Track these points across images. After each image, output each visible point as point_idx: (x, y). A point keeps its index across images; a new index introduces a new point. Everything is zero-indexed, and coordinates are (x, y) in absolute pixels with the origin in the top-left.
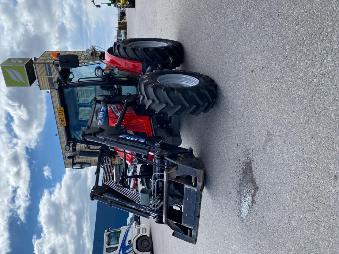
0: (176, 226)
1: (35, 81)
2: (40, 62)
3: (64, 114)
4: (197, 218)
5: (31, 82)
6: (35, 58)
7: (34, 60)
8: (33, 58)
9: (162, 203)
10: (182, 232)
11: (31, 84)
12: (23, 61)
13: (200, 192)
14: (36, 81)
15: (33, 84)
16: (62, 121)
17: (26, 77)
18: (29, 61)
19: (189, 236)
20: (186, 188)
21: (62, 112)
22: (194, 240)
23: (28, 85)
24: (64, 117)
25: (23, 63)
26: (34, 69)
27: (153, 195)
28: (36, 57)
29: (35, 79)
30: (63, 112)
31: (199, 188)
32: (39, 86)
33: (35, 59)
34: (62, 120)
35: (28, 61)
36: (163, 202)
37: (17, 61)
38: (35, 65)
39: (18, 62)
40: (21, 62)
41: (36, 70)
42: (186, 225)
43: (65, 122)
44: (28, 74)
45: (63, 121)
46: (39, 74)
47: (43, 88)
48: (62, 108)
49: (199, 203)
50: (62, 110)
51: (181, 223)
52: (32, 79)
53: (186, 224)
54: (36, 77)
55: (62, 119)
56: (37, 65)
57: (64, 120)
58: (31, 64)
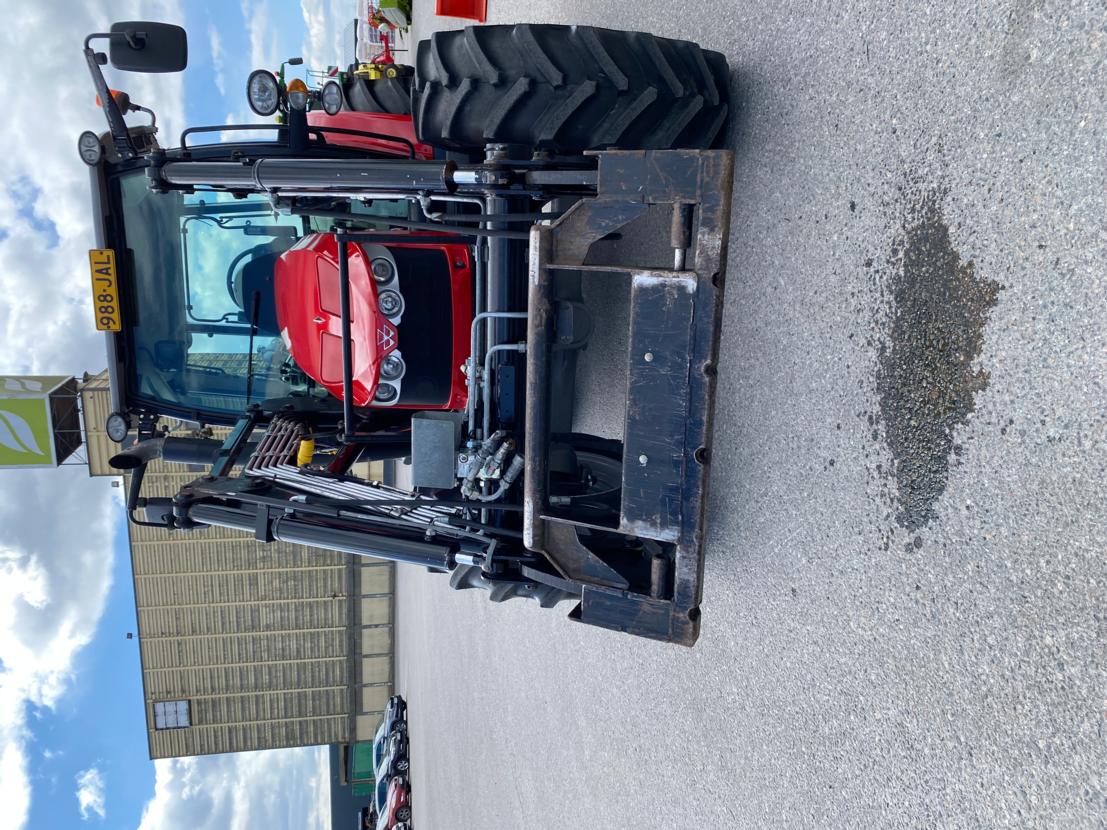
0: (591, 555)
1: (77, 450)
2: (101, 386)
3: (113, 278)
4: (701, 467)
5: (63, 452)
6: (86, 374)
7: (80, 381)
8: (79, 376)
9: (517, 460)
10: (620, 586)
11: (61, 458)
12: (43, 384)
13: (715, 291)
14: (81, 450)
15: (70, 459)
16: (106, 308)
17: (48, 437)
18: (64, 385)
19: (659, 597)
20: (643, 290)
21: (107, 269)
22: (683, 616)
23: (51, 463)
24: (113, 291)
25: (44, 389)
26: (79, 411)
27: (474, 431)
28: (90, 373)
29: (79, 442)
30: (112, 271)
31: (707, 268)
32: (90, 464)
33: (87, 378)
34: (106, 304)
35: (60, 385)
36: (523, 458)
37: (23, 385)
38: (81, 396)
39: (28, 387)
40: (38, 386)
41: (83, 414)
42: (641, 530)
43: (116, 316)
44: (54, 427)
45: (106, 311)
46: (92, 424)
47: (99, 472)
48: (111, 253)
49: (709, 361)
50: (108, 263)
51: (617, 524)
52: (66, 442)
53: (640, 523)
54: (83, 434)
55: (105, 300)
56: (88, 395)
57: (115, 304)
58: (69, 393)
